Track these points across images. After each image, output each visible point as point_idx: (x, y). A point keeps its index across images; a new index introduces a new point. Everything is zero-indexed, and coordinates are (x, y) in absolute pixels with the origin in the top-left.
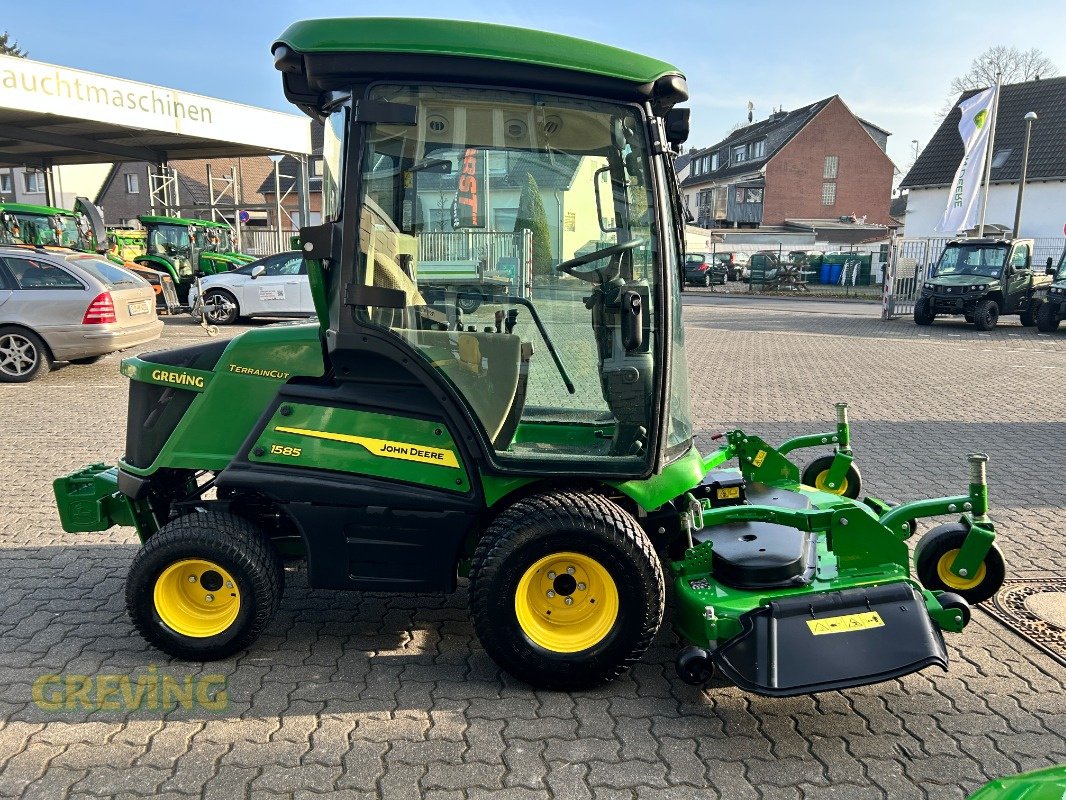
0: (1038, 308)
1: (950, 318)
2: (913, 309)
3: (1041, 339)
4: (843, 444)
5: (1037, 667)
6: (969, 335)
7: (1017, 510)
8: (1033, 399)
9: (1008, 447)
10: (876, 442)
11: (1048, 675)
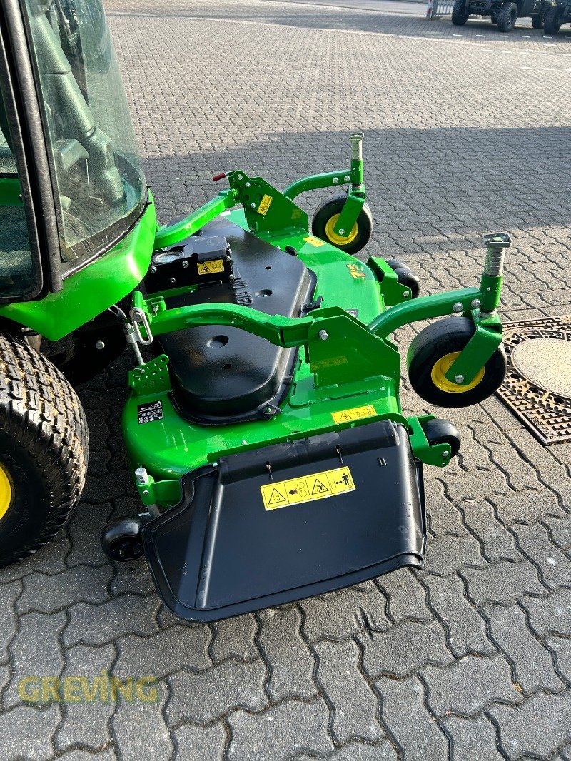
0: (548, 10)
1: (480, 19)
2: (452, 8)
3: (545, 41)
4: (356, 185)
5: (517, 450)
6: (492, 36)
7: (514, 231)
8: (536, 102)
9: (513, 156)
10: (402, 154)
11: (527, 461)
